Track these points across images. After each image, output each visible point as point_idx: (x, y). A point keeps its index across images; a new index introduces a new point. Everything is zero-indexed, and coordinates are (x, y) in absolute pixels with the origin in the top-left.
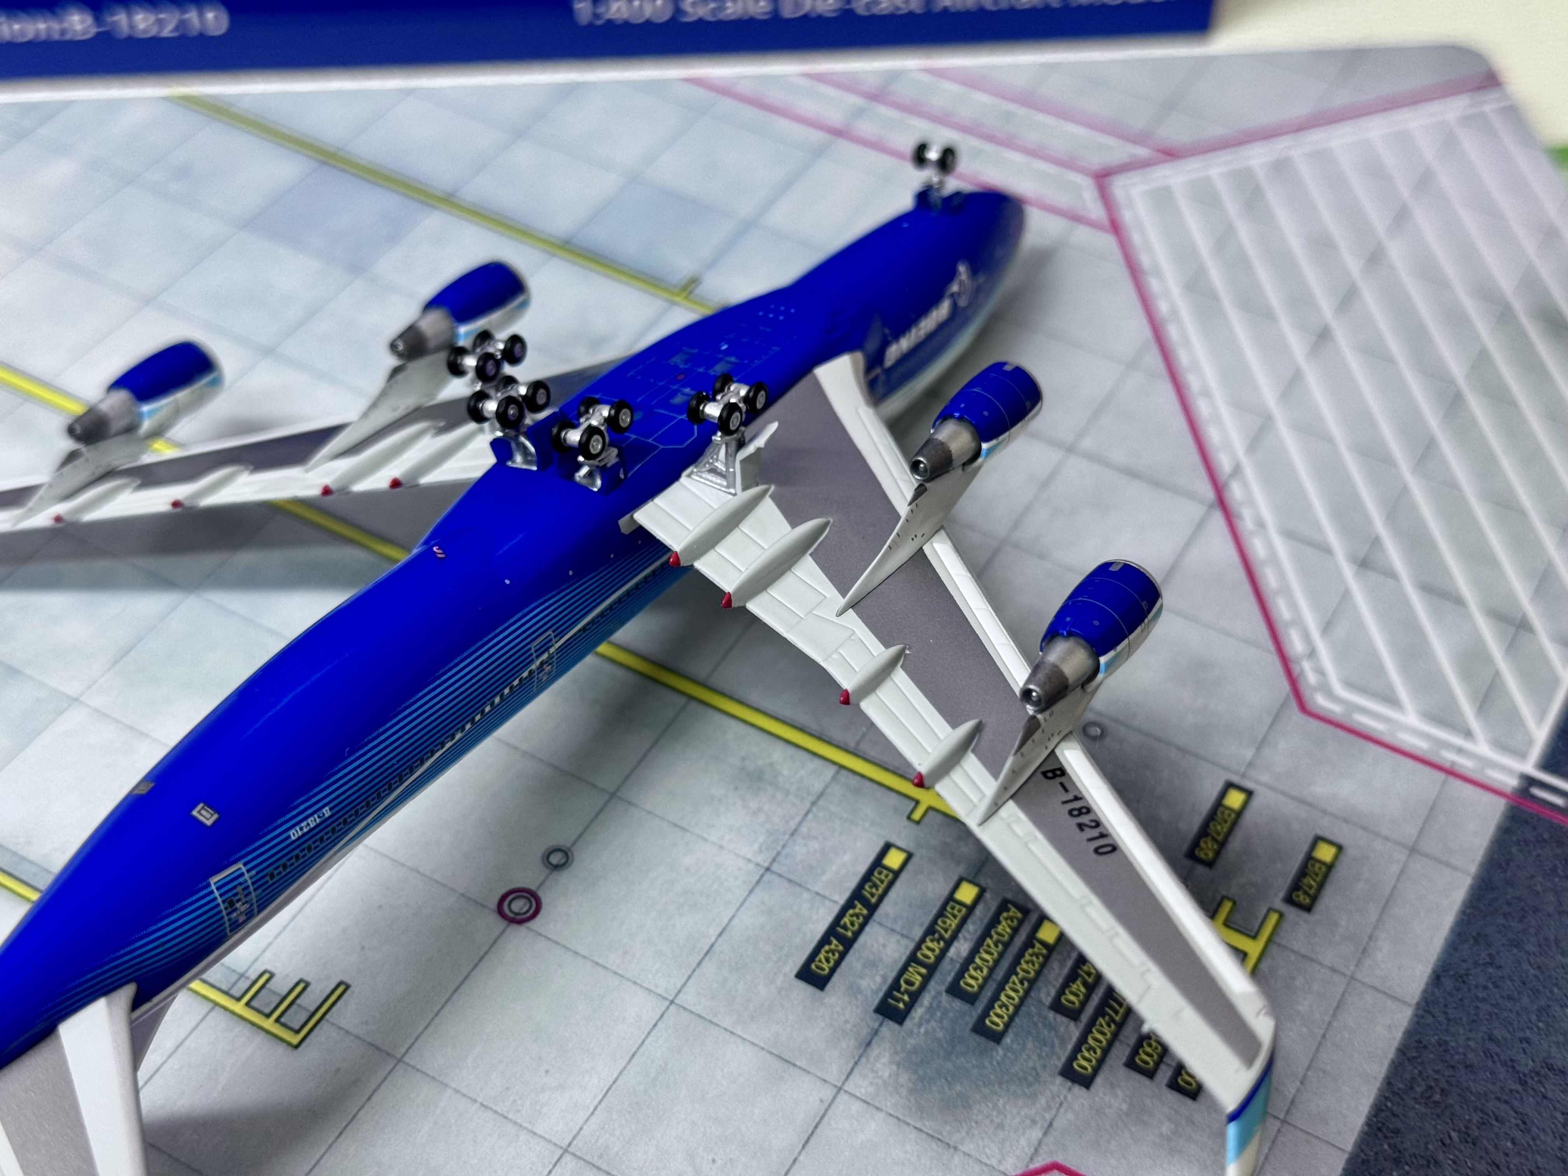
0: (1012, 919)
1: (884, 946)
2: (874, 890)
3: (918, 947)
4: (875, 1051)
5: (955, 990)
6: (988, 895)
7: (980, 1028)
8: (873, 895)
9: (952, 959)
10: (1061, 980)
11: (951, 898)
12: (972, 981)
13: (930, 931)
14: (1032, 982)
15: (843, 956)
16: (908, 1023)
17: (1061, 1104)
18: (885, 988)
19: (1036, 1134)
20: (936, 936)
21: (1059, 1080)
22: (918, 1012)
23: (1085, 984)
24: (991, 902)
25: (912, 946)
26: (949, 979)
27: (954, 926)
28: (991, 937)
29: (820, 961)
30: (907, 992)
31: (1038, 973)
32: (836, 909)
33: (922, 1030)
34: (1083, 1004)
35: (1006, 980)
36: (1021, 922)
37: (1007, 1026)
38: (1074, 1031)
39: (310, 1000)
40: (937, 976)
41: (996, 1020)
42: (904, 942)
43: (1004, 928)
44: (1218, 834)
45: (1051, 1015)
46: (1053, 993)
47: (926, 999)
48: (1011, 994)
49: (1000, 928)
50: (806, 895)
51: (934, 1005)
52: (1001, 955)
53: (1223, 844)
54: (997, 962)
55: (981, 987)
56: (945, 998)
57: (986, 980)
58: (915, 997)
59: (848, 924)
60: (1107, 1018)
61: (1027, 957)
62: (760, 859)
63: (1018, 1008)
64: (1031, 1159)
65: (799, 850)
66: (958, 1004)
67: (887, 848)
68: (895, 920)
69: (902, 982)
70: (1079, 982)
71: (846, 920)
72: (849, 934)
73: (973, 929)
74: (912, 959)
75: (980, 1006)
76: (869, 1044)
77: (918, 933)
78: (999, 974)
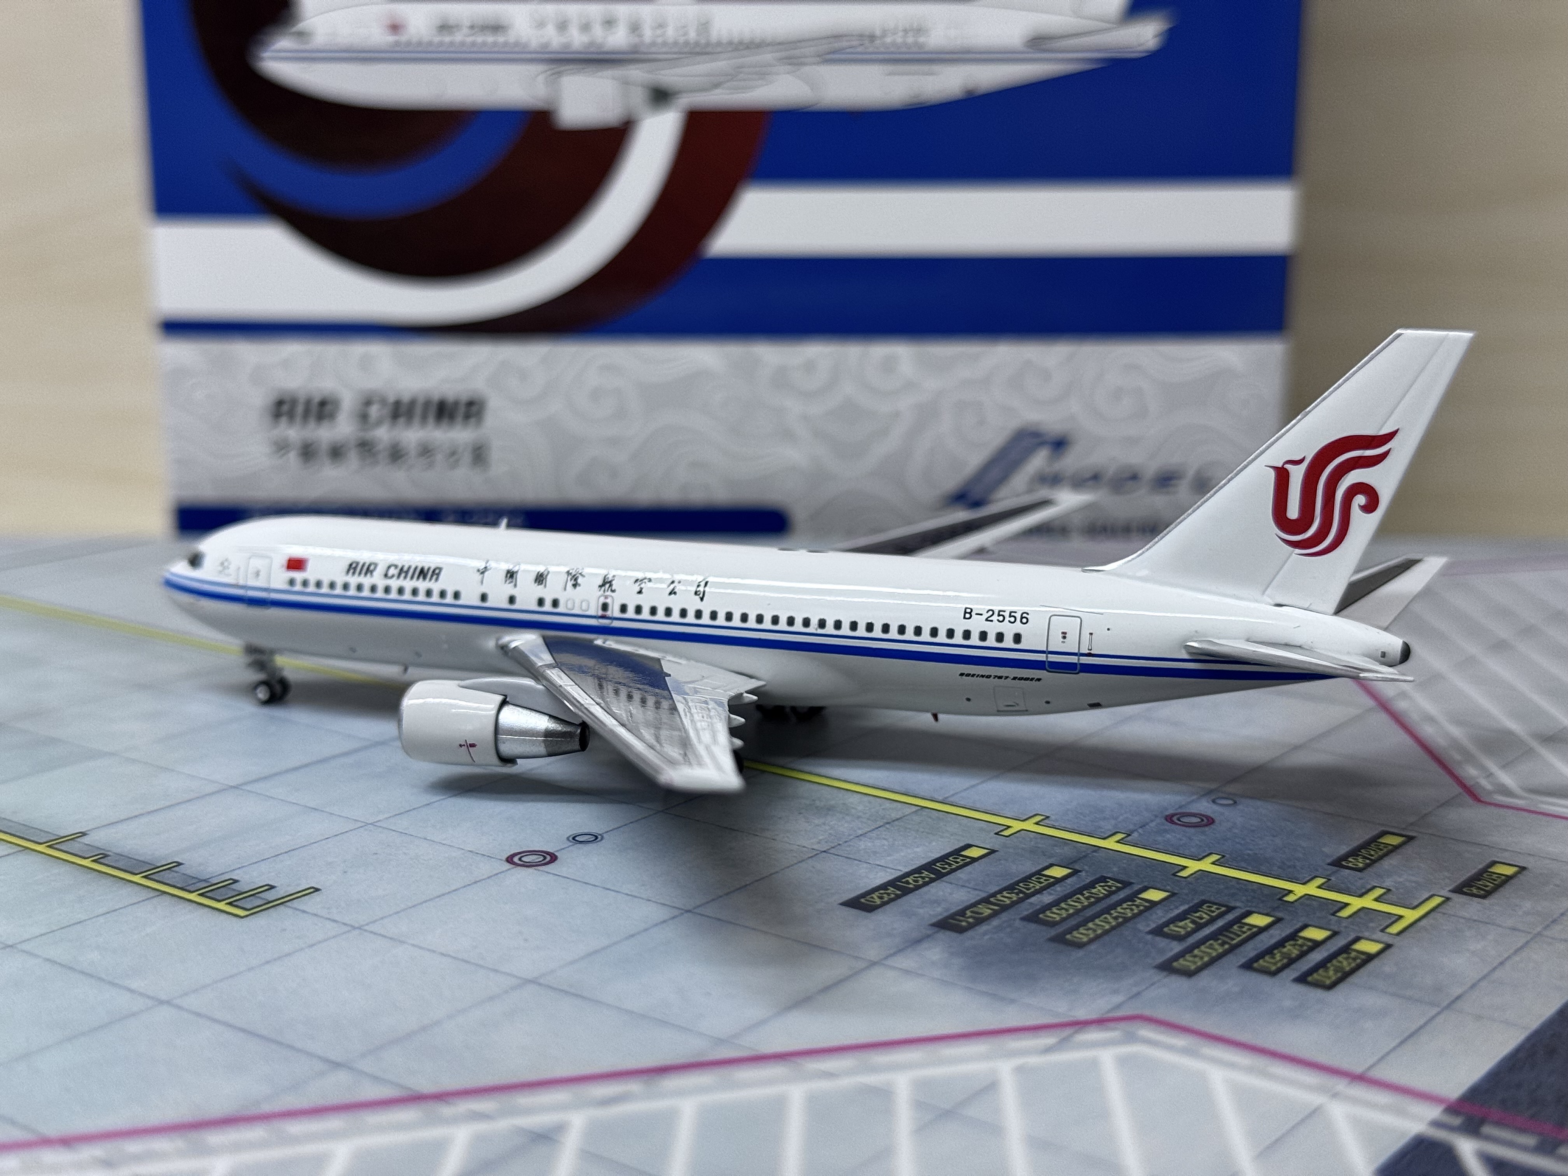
0: (1110, 887)
1: (950, 894)
2: (946, 866)
3: (994, 895)
4: (925, 945)
5: (1033, 918)
6: (1083, 874)
7: (1060, 939)
8: (946, 868)
9: (1031, 903)
10: (1164, 920)
11: (1039, 873)
12: (1054, 915)
13: (1011, 888)
14: (1127, 920)
15: (898, 897)
16: (970, 933)
17: (1152, 985)
18: (946, 914)
19: (1118, 999)
20: (1016, 891)
21: (1153, 971)
22: (984, 928)
23: (1193, 922)
24: (1086, 878)
25: (984, 895)
26: (1026, 913)
27: (1037, 887)
28: (1083, 895)
29: (872, 898)
30: (971, 917)
31: (1135, 916)
32: (899, 874)
33: (987, 937)
34: (1189, 934)
35: (1098, 915)
36: (1119, 889)
37: (1091, 941)
38: (1177, 947)
39: (270, 895)
40: (1012, 911)
41: (1081, 935)
42: (977, 892)
43: (1100, 890)
44: (1372, 855)
45: (1149, 937)
46: (1153, 926)
47: (995, 922)
48: (1102, 924)
49: (1094, 891)
50: (865, 865)
51: (1005, 925)
52: (1091, 905)
53: (1374, 862)
54: (1085, 908)
55: (1064, 920)
56: (1018, 923)
57: (1070, 916)
58: (980, 921)
59: (911, 881)
60: (1220, 941)
61: (1125, 906)
62: (815, 847)
63: (1106, 932)
64: (1109, 1011)
65: (863, 844)
66: (1033, 926)
67: (968, 846)
68: (968, 881)
69: (968, 913)
70: (1187, 921)
71: (910, 879)
72: (911, 886)
73: (1059, 890)
74: (986, 901)
75: (1060, 929)
76: (918, 941)
77: (993, 889)
78: (1089, 913)
